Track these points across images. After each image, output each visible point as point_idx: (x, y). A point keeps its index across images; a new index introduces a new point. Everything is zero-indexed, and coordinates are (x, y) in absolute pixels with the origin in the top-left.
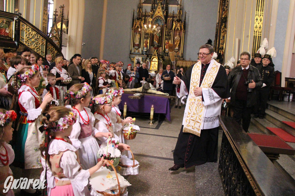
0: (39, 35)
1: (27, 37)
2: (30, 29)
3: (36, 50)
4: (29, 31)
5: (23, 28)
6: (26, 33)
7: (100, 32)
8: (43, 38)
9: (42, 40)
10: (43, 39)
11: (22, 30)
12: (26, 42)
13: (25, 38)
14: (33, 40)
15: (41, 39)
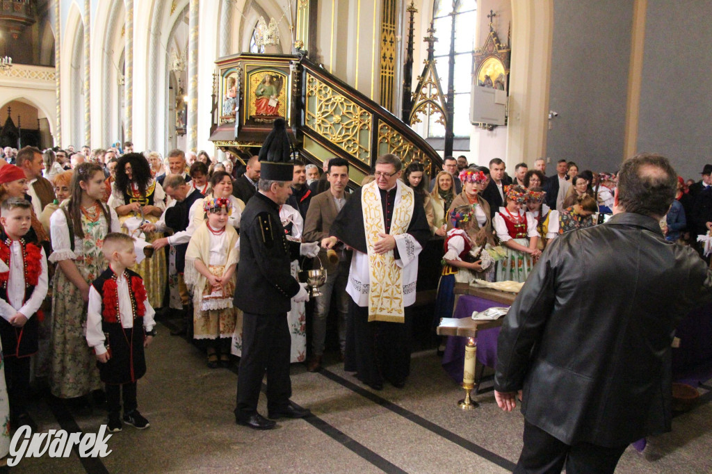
0: (353, 103)
1: (323, 111)
2: (329, 88)
3: (345, 145)
4: (326, 94)
5: (313, 89)
6: (320, 101)
7: (626, 72)
8: (364, 110)
9: (361, 116)
10: (365, 112)
11: (309, 96)
12: (319, 125)
13: (316, 116)
14: (337, 118)
15: (359, 113)
